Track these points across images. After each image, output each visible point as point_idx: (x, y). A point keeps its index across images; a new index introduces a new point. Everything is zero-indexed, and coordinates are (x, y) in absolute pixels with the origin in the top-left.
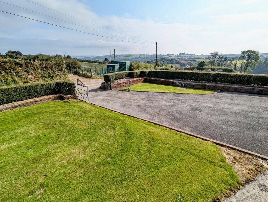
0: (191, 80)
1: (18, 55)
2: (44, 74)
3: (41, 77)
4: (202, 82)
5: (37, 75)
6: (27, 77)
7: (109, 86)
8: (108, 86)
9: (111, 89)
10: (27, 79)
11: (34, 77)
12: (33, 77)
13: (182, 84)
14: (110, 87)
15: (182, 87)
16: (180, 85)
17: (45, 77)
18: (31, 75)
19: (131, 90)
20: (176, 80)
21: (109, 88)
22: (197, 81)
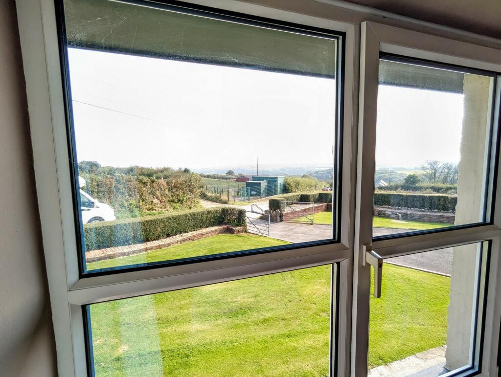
0: (411, 207)
1: (94, 167)
2: (172, 196)
3: (169, 201)
4: (433, 212)
5: (164, 198)
6: (152, 202)
7: (278, 216)
8: (276, 216)
9: (281, 221)
10: (152, 204)
11: (161, 201)
12: (159, 202)
13: (397, 214)
14: (280, 217)
15: (398, 218)
16: (394, 216)
17: (173, 201)
18: (157, 198)
19: (314, 222)
20: (384, 208)
21: (279, 219)
22: (423, 209)
